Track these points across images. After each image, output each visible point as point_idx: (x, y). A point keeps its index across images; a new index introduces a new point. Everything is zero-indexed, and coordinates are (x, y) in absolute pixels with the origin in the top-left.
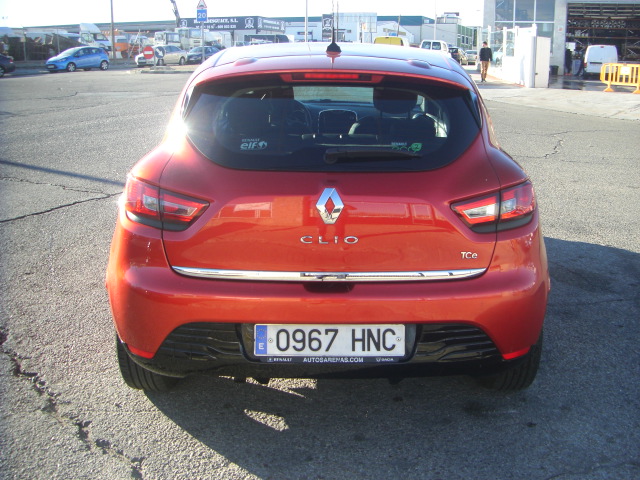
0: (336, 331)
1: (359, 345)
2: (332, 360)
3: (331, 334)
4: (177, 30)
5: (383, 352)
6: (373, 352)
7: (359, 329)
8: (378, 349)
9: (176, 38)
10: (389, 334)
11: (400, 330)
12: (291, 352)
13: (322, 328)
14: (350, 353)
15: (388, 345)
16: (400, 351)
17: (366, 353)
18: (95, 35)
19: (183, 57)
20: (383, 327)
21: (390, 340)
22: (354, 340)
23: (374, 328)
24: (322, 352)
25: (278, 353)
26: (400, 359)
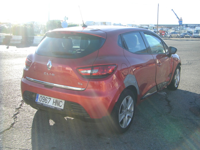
0: (51, 99)
1: (54, 103)
2: (48, 106)
3: (50, 99)
4: (179, 27)
5: (59, 107)
6: (57, 106)
7: (55, 99)
8: (58, 106)
9: (178, 30)
10: (61, 102)
11: (63, 101)
12: (41, 102)
13: (48, 97)
14: (52, 105)
15: (60, 105)
16: (62, 108)
17: (55, 106)
18: (153, 28)
19: (178, 36)
20: (60, 100)
21: (61, 104)
22: (54, 102)
23: (58, 100)
24: (47, 104)
25: (39, 102)
26: (62, 110)
